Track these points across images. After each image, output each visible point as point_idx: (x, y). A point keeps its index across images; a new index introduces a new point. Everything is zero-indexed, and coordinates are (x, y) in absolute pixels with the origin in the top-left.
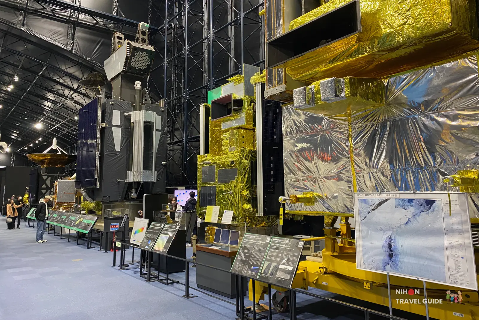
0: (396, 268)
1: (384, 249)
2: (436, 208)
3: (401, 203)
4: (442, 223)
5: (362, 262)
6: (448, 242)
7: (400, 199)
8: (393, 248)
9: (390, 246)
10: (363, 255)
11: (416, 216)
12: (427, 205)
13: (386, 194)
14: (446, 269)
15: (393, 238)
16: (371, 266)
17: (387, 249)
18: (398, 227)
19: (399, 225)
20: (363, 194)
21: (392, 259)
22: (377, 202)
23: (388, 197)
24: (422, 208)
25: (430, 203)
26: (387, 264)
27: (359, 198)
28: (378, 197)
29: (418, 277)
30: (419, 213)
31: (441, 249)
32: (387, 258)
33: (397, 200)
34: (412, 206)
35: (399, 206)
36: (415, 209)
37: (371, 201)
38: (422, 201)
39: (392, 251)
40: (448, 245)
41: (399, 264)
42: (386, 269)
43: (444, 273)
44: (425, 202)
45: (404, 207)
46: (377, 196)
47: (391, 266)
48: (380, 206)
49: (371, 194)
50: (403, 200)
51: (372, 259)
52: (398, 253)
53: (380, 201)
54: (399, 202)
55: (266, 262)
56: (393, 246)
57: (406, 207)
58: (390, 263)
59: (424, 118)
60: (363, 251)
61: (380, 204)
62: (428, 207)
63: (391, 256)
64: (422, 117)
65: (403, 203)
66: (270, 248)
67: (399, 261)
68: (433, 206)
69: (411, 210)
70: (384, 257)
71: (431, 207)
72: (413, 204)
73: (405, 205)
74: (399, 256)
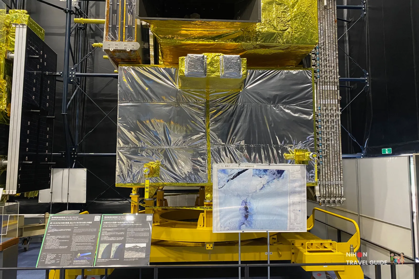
0: (250, 226)
1: (241, 212)
2: (285, 176)
3: (257, 172)
4: (289, 187)
5: (219, 225)
6: (291, 201)
7: (257, 170)
8: (249, 210)
9: (246, 209)
10: (220, 219)
11: (270, 183)
12: (278, 173)
13: (245, 165)
14: (288, 220)
15: (248, 201)
16: (227, 228)
17: (244, 211)
18: (254, 192)
19: (255, 190)
20: (223, 165)
21: (247, 219)
22: (237, 172)
23: (247, 168)
24: (274, 176)
25: (280, 172)
26: (242, 224)
27: (218, 169)
28: (238, 167)
29: (267, 230)
30: (272, 180)
31: (285, 206)
32: (243, 219)
33: (255, 170)
34: (266, 175)
35: (256, 175)
36: (269, 177)
37: (230, 171)
38: (275, 171)
39: (248, 213)
40: (291, 202)
41: (253, 222)
42: (241, 229)
43: (287, 223)
44: (277, 172)
45: (260, 176)
46: (236, 167)
47: (246, 225)
48: (239, 175)
49: (231, 165)
50: (260, 170)
51: (229, 221)
52: (253, 213)
53: (239, 171)
54: (256, 172)
55: (101, 245)
56: (248, 208)
57: (261, 176)
58: (245, 222)
59: (274, 107)
60: (220, 215)
61: (239, 173)
62: (279, 175)
63: (246, 217)
64: (273, 106)
65: (260, 172)
66: (102, 228)
67: (254, 220)
68: (283, 174)
69: (266, 178)
70: (241, 218)
71: (281, 175)
72: (268, 173)
73: (261, 174)
74: (254, 216)
